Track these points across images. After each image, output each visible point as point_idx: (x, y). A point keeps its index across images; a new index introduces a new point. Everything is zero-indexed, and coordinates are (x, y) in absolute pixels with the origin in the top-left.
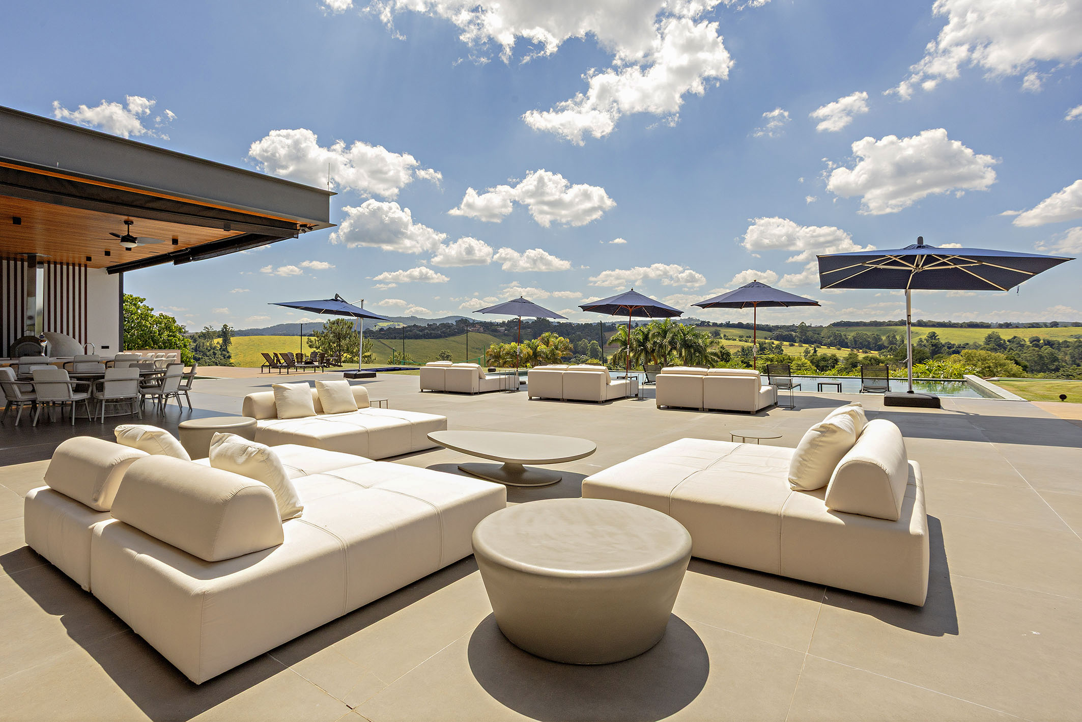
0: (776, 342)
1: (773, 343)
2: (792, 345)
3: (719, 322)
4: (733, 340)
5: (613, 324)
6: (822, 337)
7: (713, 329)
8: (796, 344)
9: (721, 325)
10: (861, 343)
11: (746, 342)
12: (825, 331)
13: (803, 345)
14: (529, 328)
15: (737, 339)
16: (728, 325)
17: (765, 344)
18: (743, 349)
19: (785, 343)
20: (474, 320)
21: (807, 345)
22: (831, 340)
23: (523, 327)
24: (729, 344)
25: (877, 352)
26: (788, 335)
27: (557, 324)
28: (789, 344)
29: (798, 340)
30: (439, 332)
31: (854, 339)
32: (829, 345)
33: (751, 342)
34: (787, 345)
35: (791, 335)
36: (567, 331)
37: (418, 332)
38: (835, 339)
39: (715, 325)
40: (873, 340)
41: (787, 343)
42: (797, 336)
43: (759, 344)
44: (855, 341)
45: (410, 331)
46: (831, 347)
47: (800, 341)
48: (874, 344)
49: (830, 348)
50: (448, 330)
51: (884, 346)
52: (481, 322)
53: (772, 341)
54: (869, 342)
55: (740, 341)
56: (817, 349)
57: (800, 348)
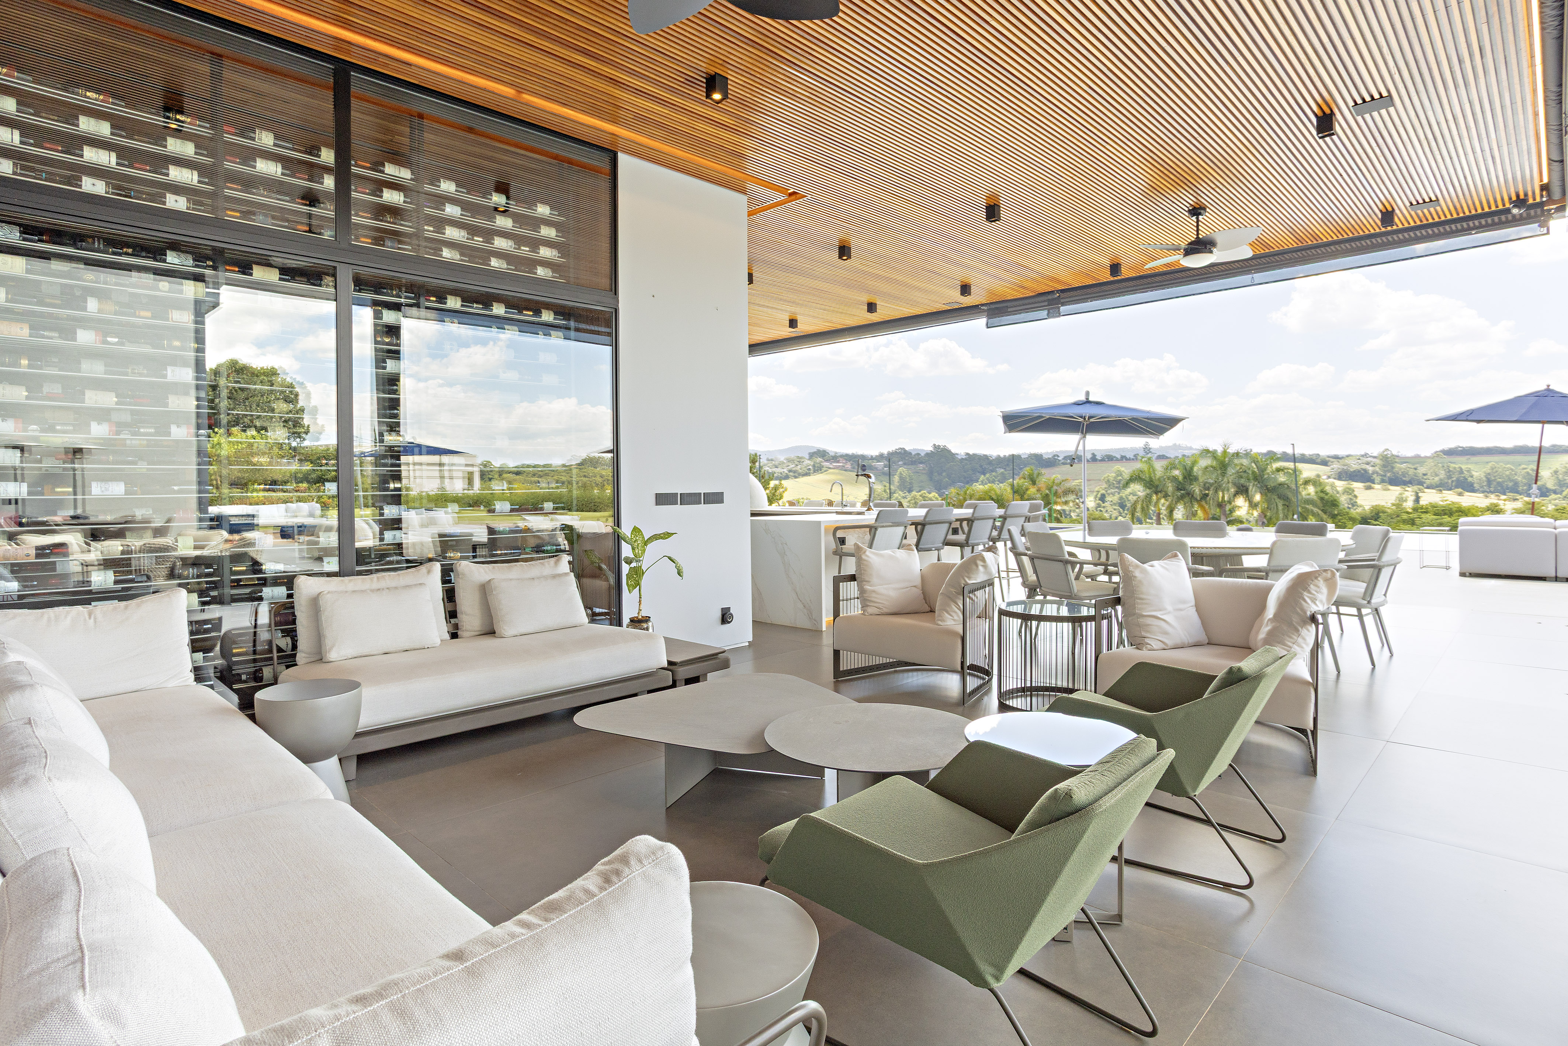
2: (1369, 488)
5: (1055, 456)
6: (1424, 475)
8: (1376, 486)
10: (1499, 483)
12: (1430, 463)
13: (1391, 487)
14: (921, 463)
19: (1358, 484)
20: (836, 453)
21: (1401, 488)
22: (1441, 480)
23: (912, 461)
26: (1359, 471)
27: (964, 457)
28: (1365, 486)
29: (1377, 479)
30: (786, 471)
31: (1486, 477)
32: (1441, 486)
34: (1361, 489)
35: (1365, 471)
36: (981, 466)
38: (1449, 477)
40: (1524, 477)
41: (1362, 485)
42: (1377, 473)
44: (1489, 482)
46: (1445, 491)
47: (1383, 481)
48: (1525, 485)
49: (1442, 493)
50: (799, 467)
51: (1547, 488)
52: (847, 455)
53: (1332, 480)
54: (1516, 484)
56: (1420, 494)
57: (1385, 492)
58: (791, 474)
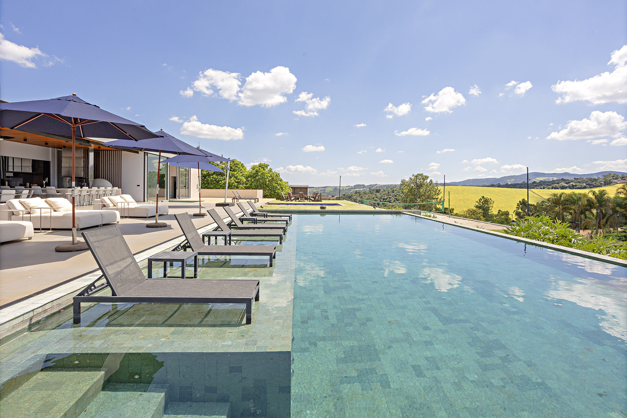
30: (584, 184)
37: (564, 184)
45: (558, 183)
58: (588, 186)
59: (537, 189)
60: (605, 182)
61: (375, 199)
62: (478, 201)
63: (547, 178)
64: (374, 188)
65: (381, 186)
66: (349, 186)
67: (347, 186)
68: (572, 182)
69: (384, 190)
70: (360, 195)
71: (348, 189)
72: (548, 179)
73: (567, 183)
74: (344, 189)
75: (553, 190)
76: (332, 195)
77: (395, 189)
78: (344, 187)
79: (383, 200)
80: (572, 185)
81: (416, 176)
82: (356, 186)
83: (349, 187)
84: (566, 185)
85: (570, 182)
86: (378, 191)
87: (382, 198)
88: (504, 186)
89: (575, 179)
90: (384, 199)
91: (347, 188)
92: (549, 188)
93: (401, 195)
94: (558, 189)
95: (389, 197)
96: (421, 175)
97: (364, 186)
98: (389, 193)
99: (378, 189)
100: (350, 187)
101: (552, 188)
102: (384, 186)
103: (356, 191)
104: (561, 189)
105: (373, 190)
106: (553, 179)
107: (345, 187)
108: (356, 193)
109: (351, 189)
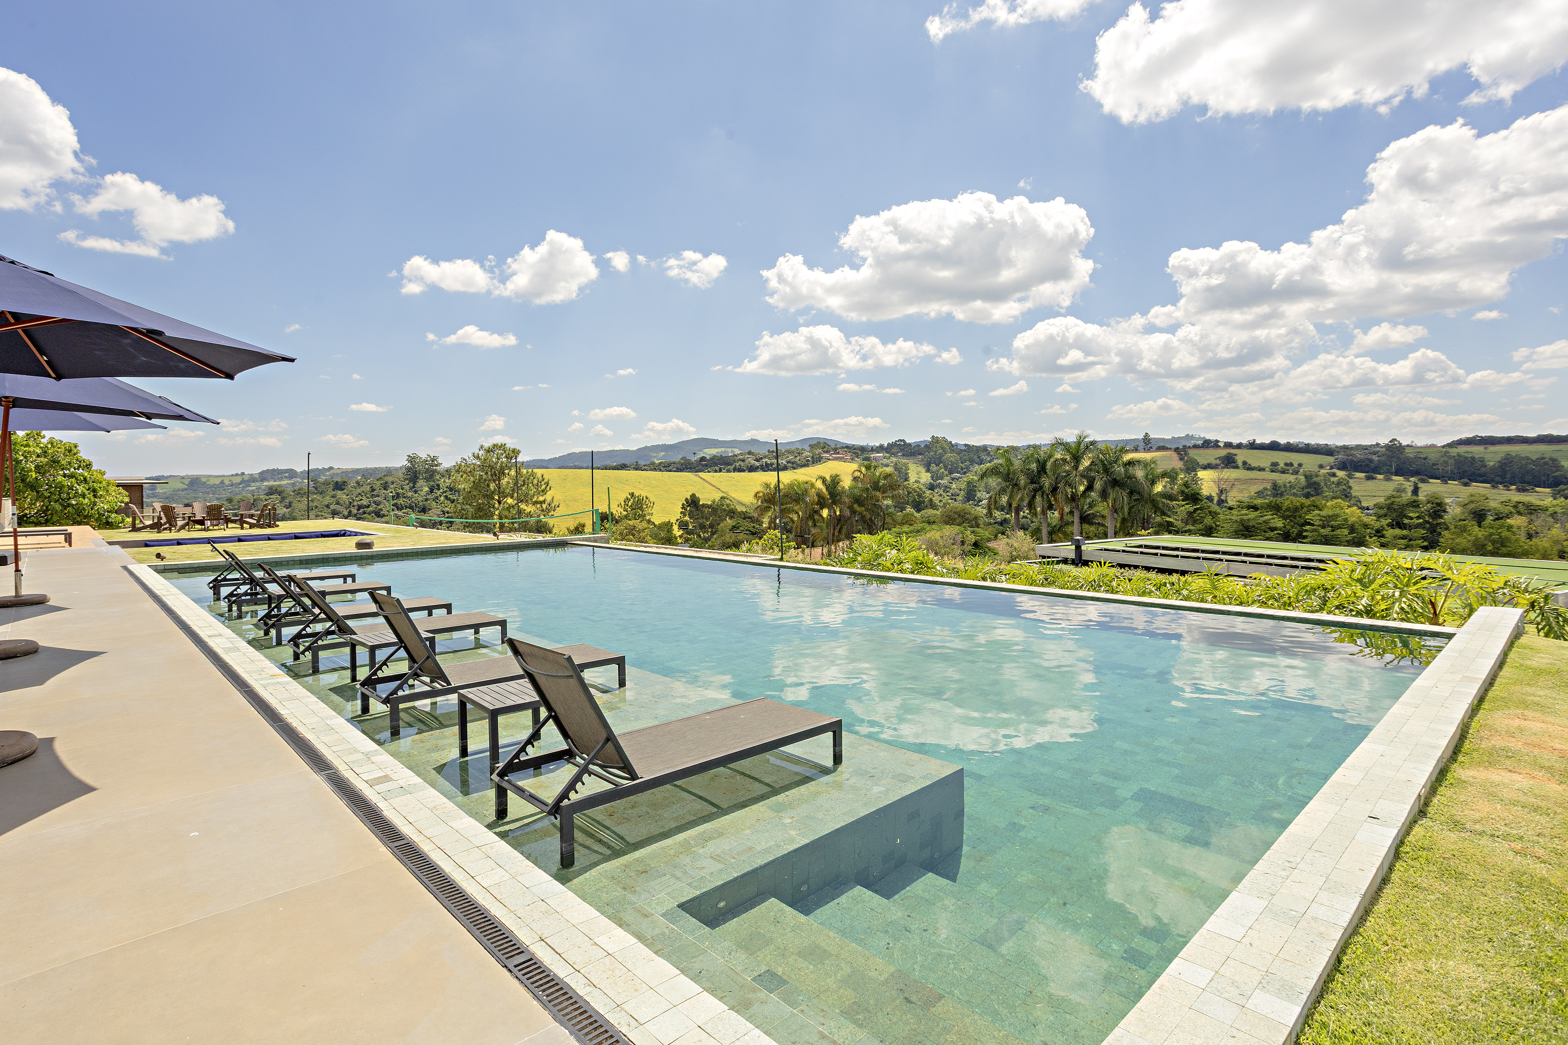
0: (1341, 474)
1: (1334, 475)
2: (1369, 478)
3: (1235, 441)
4: (1259, 470)
6: (1434, 465)
7: (1223, 452)
8: (1380, 476)
9: (1239, 446)
11: (1283, 472)
13: (1394, 478)
14: (920, 453)
15: (1267, 469)
16: (1253, 446)
17: (1317, 476)
18: (1275, 486)
19: (1358, 475)
20: (837, 443)
21: (1401, 478)
22: (1452, 470)
23: (911, 453)
24: (1251, 477)
25: (1548, 490)
26: (1365, 462)
27: (963, 448)
28: (1366, 476)
29: (1383, 470)
30: (784, 461)
31: (1500, 466)
33: (1292, 474)
34: (1361, 479)
35: (1371, 461)
36: (979, 457)
37: (753, 462)
38: (1461, 468)
39: (1228, 445)
40: (1541, 468)
41: (1362, 475)
42: (1380, 463)
43: (1306, 477)
45: (743, 461)
46: (1449, 482)
47: (1389, 471)
48: (1542, 475)
49: (1447, 483)
50: (798, 458)
53: (1334, 470)
54: (1532, 474)
55: (1272, 471)
56: (1420, 485)
57: (1387, 482)
59: (709, 472)
60: (813, 457)
61: (332, 507)
62: (623, 504)
63: (723, 449)
64: (324, 478)
65: (346, 472)
66: (243, 474)
67: (237, 475)
68: (765, 457)
69: (358, 483)
70: (283, 499)
71: (240, 484)
72: (725, 452)
73: (757, 460)
74: (227, 482)
75: (735, 473)
76: (187, 502)
77: (389, 479)
78: (224, 476)
79: (358, 510)
80: (766, 463)
81: (488, 451)
82: (264, 475)
83: (244, 476)
84: (757, 464)
85: (762, 458)
86: (339, 486)
87: (355, 503)
88: (646, 467)
89: (769, 451)
90: (360, 507)
91: (238, 480)
92: (728, 471)
93: (410, 494)
94: (743, 471)
95: (375, 502)
96: (502, 447)
97: (292, 473)
98: (373, 490)
99: (339, 479)
100: (246, 478)
101: (735, 470)
102: (356, 471)
103: (271, 488)
104: (749, 471)
105: (326, 483)
106: (732, 452)
107: (231, 478)
108: (272, 491)
109: (249, 481)
